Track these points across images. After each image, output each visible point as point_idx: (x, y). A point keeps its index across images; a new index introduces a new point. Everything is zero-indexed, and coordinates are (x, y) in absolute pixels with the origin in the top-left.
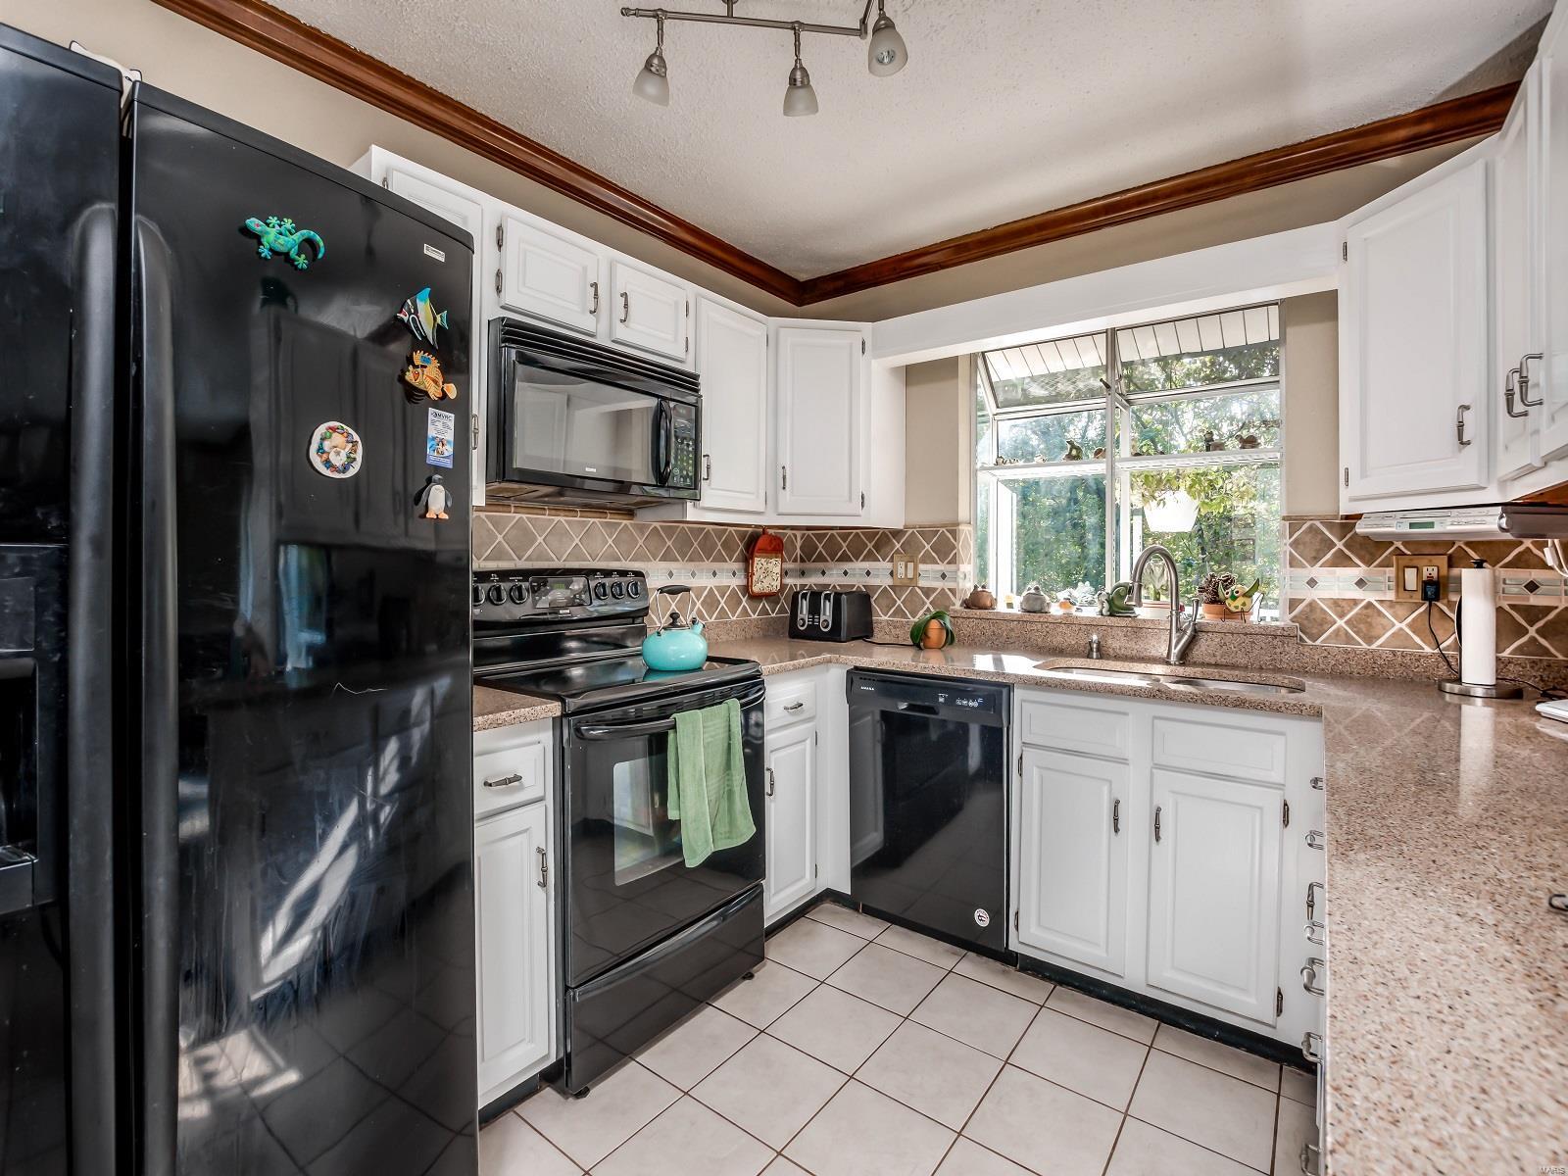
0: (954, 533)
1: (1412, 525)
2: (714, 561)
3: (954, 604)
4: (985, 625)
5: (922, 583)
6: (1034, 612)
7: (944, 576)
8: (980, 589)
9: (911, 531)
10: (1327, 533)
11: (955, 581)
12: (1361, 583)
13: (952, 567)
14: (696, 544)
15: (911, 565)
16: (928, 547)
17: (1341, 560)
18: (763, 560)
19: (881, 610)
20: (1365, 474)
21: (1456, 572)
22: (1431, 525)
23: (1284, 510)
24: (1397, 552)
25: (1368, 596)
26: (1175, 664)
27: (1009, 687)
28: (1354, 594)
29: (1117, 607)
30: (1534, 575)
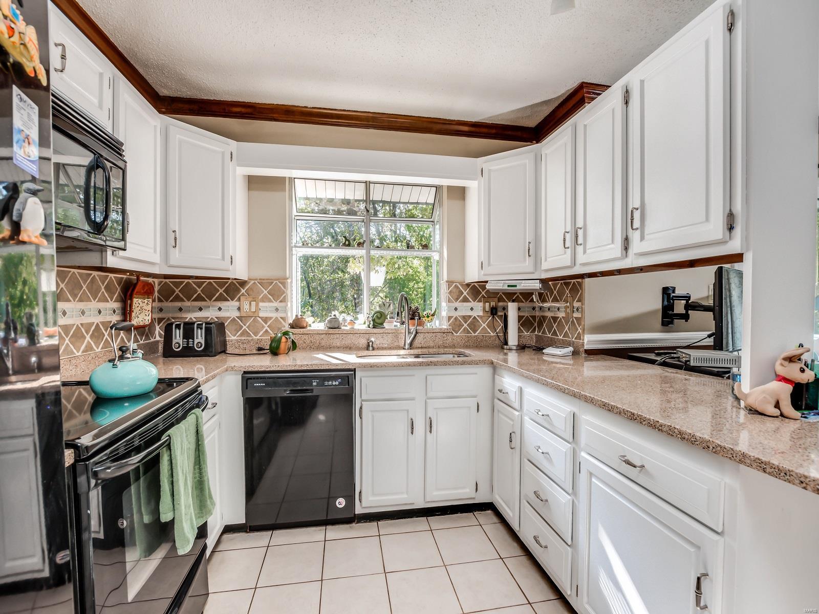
0: (284, 284)
1: (509, 286)
2: (99, 301)
3: (284, 327)
4: (306, 337)
5: (262, 314)
6: (335, 328)
7: (277, 310)
8: (300, 317)
9: (253, 282)
10: (461, 288)
11: (286, 312)
12: (472, 309)
13: (282, 304)
14: (84, 287)
15: (253, 303)
16: (265, 292)
17: (465, 300)
18: (140, 300)
19: (231, 333)
20: (489, 264)
21: (501, 304)
22: (516, 286)
23: (445, 278)
24: (483, 296)
25: (473, 314)
26: (408, 349)
27: (354, 370)
28: (470, 313)
29: (377, 323)
30: (521, 304)
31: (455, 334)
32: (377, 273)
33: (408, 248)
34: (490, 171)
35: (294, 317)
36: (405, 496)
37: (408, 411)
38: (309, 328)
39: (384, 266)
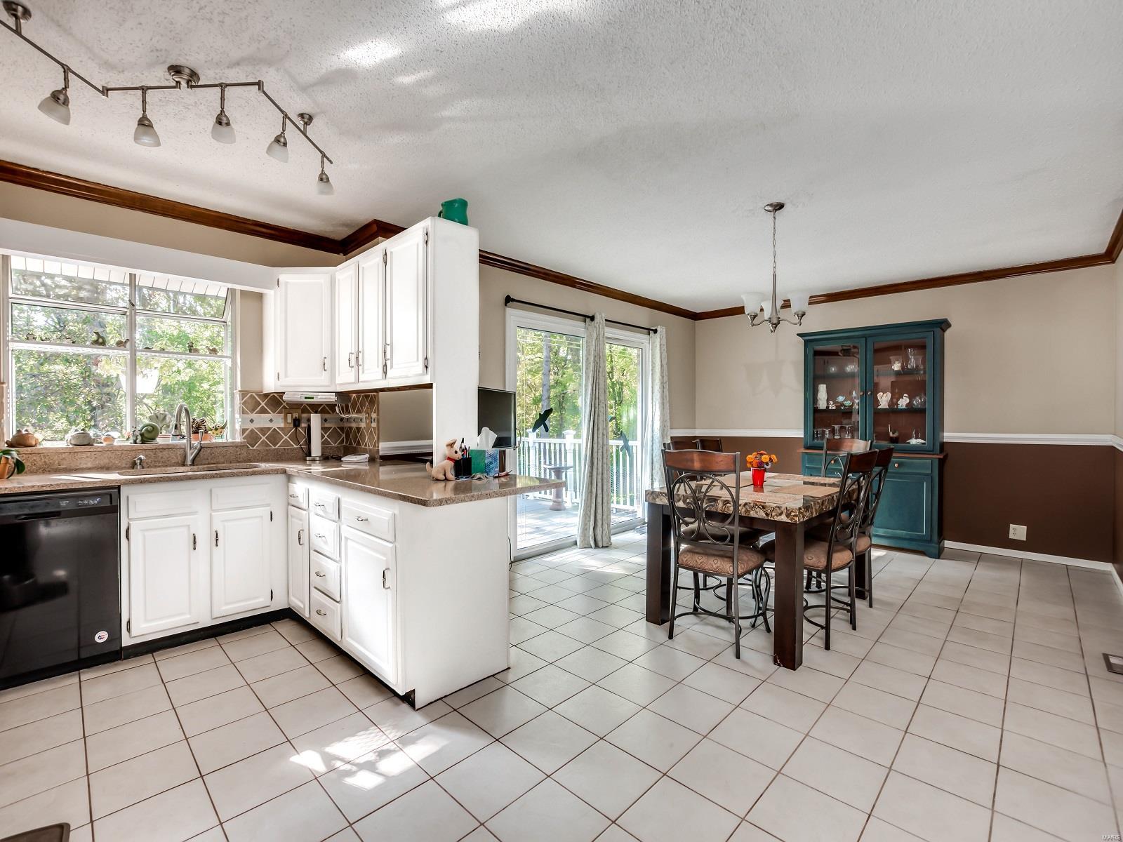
1: (306, 398)
4: (36, 457)
6: (84, 446)
8: (23, 432)
10: (258, 398)
12: (271, 421)
17: (263, 411)
20: (286, 376)
21: (304, 415)
22: (313, 398)
23: (239, 388)
24: (284, 407)
25: (274, 426)
26: (190, 465)
27: (119, 488)
28: (269, 425)
29: (146, 438)
30: (327, 416)
31: (251, 448)
32: (146, 377)
33: (190, 351)
34: (286, 283)
35: (15, 433)
36: (188, 616)
37: (189, 526)
38: (38, 447)
39: (156, 368)
